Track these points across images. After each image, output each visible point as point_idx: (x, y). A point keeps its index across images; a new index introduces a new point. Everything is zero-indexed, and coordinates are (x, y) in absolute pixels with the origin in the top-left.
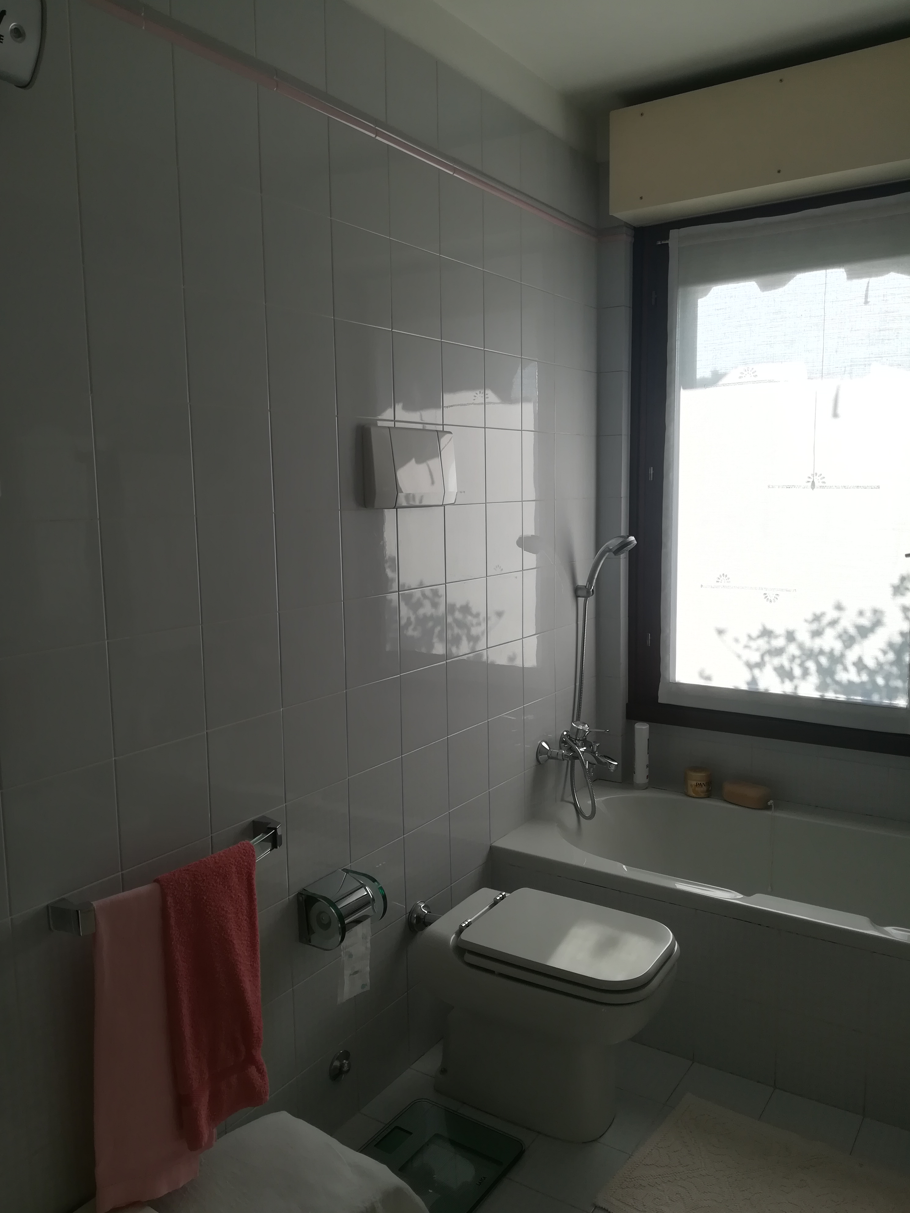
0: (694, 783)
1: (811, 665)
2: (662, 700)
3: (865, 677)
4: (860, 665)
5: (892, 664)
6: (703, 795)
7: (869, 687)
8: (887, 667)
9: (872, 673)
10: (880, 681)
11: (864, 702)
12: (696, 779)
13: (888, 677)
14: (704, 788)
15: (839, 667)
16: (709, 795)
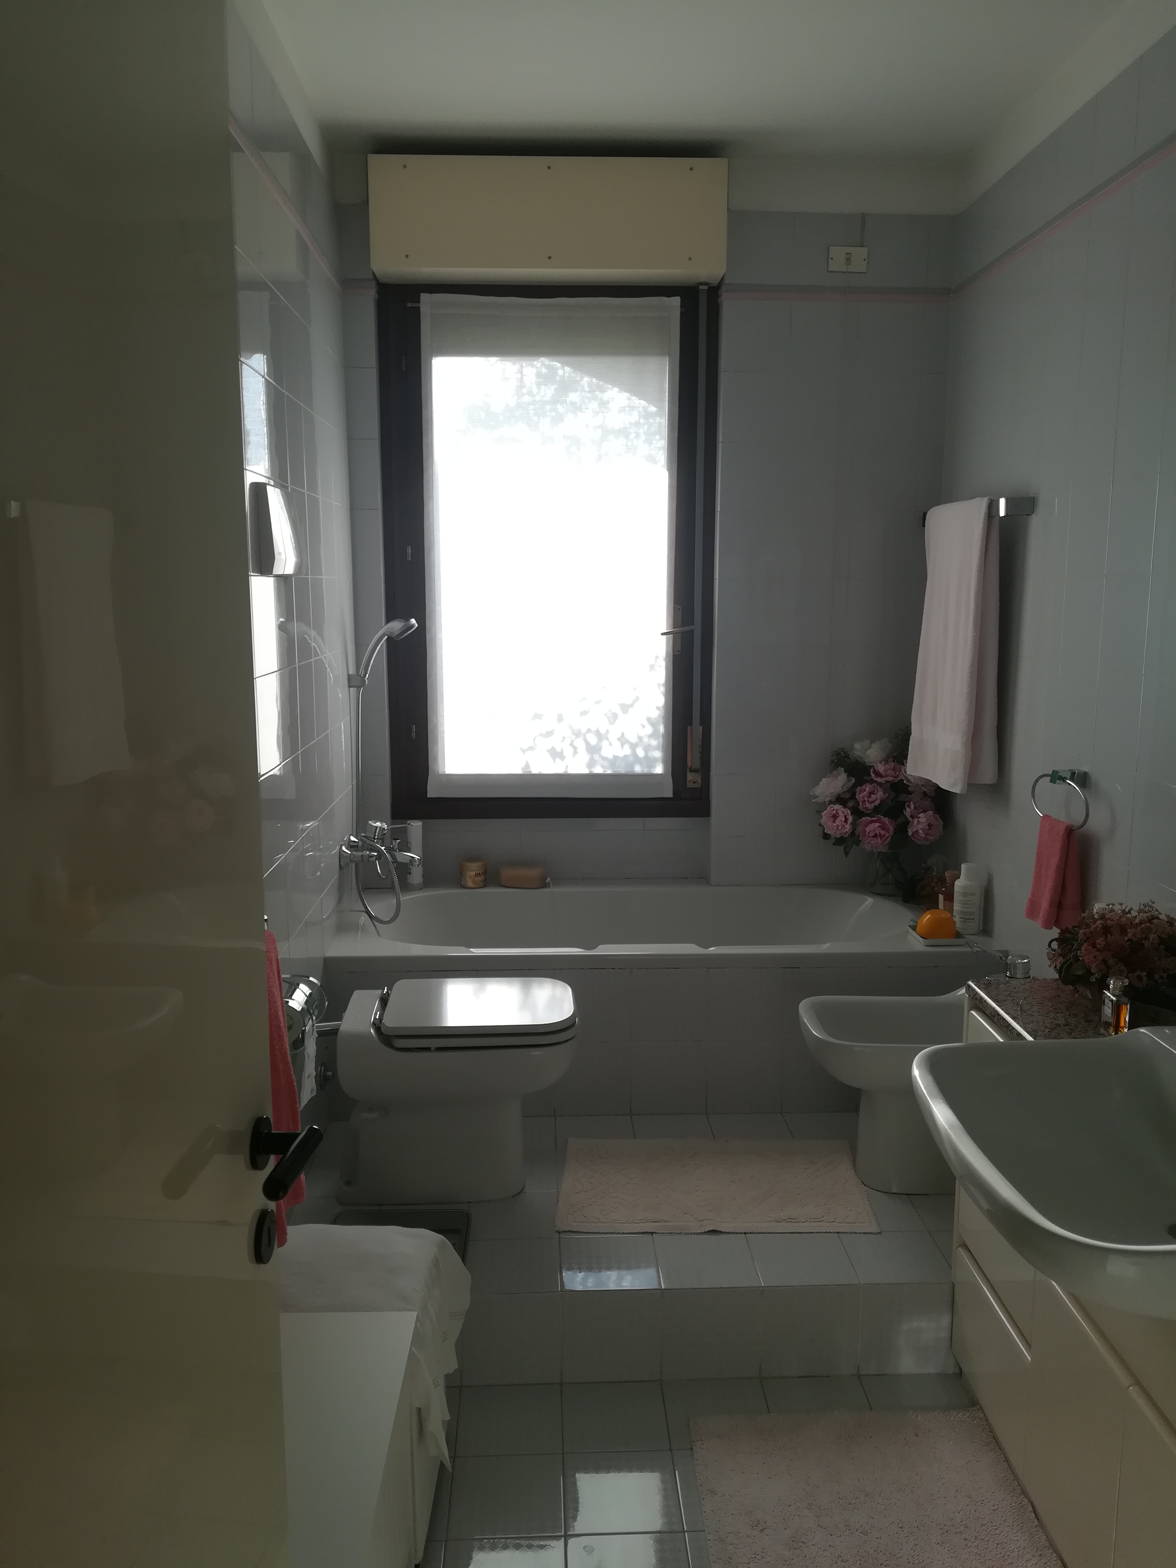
0: (473, 873)
1: (580, 743)
2: (431, 794)
3: (627, 751)
4: (623, 740)
5: (650, 736)
6: (481, 884)
7: (631, 759)
8: (646, 740)
9: (633, 747)
10: (641, 753)
11: (627, 772)
12: (472, 870)
13: (647, 748)
14: (482, 878)
15: (605, 743)
16: (485, 884)
